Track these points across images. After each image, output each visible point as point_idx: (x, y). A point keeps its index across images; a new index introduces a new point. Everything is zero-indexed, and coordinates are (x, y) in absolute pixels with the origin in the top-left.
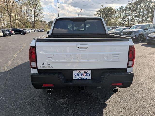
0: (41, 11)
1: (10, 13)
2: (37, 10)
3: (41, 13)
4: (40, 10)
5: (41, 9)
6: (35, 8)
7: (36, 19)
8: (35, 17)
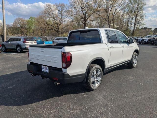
0: (143, 17)
1: (110, 23)
2: (138, 17)
3: (143, 19)
4: (141, 17)
5: (143, 16)
6: (137, 16)
7: (136, 27)
8: (135, 25)
